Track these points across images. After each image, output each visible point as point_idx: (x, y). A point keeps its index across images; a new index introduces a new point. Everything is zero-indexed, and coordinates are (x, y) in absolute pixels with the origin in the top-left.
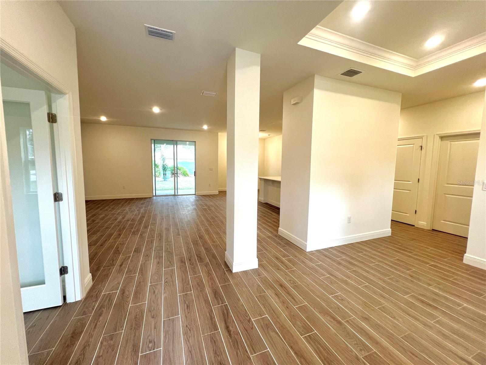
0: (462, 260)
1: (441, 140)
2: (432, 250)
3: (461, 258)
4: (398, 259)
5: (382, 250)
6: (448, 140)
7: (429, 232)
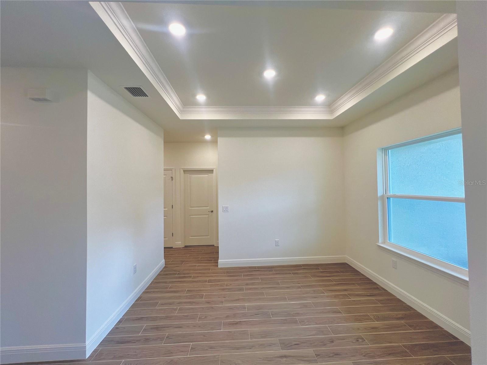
0: (217, 266)
1: (184, 173)
2: (199, 266)
3: (216, 264)
4: (188, 291)
5: (171, 288)
6: (188, 174)
7: (184, 250)
